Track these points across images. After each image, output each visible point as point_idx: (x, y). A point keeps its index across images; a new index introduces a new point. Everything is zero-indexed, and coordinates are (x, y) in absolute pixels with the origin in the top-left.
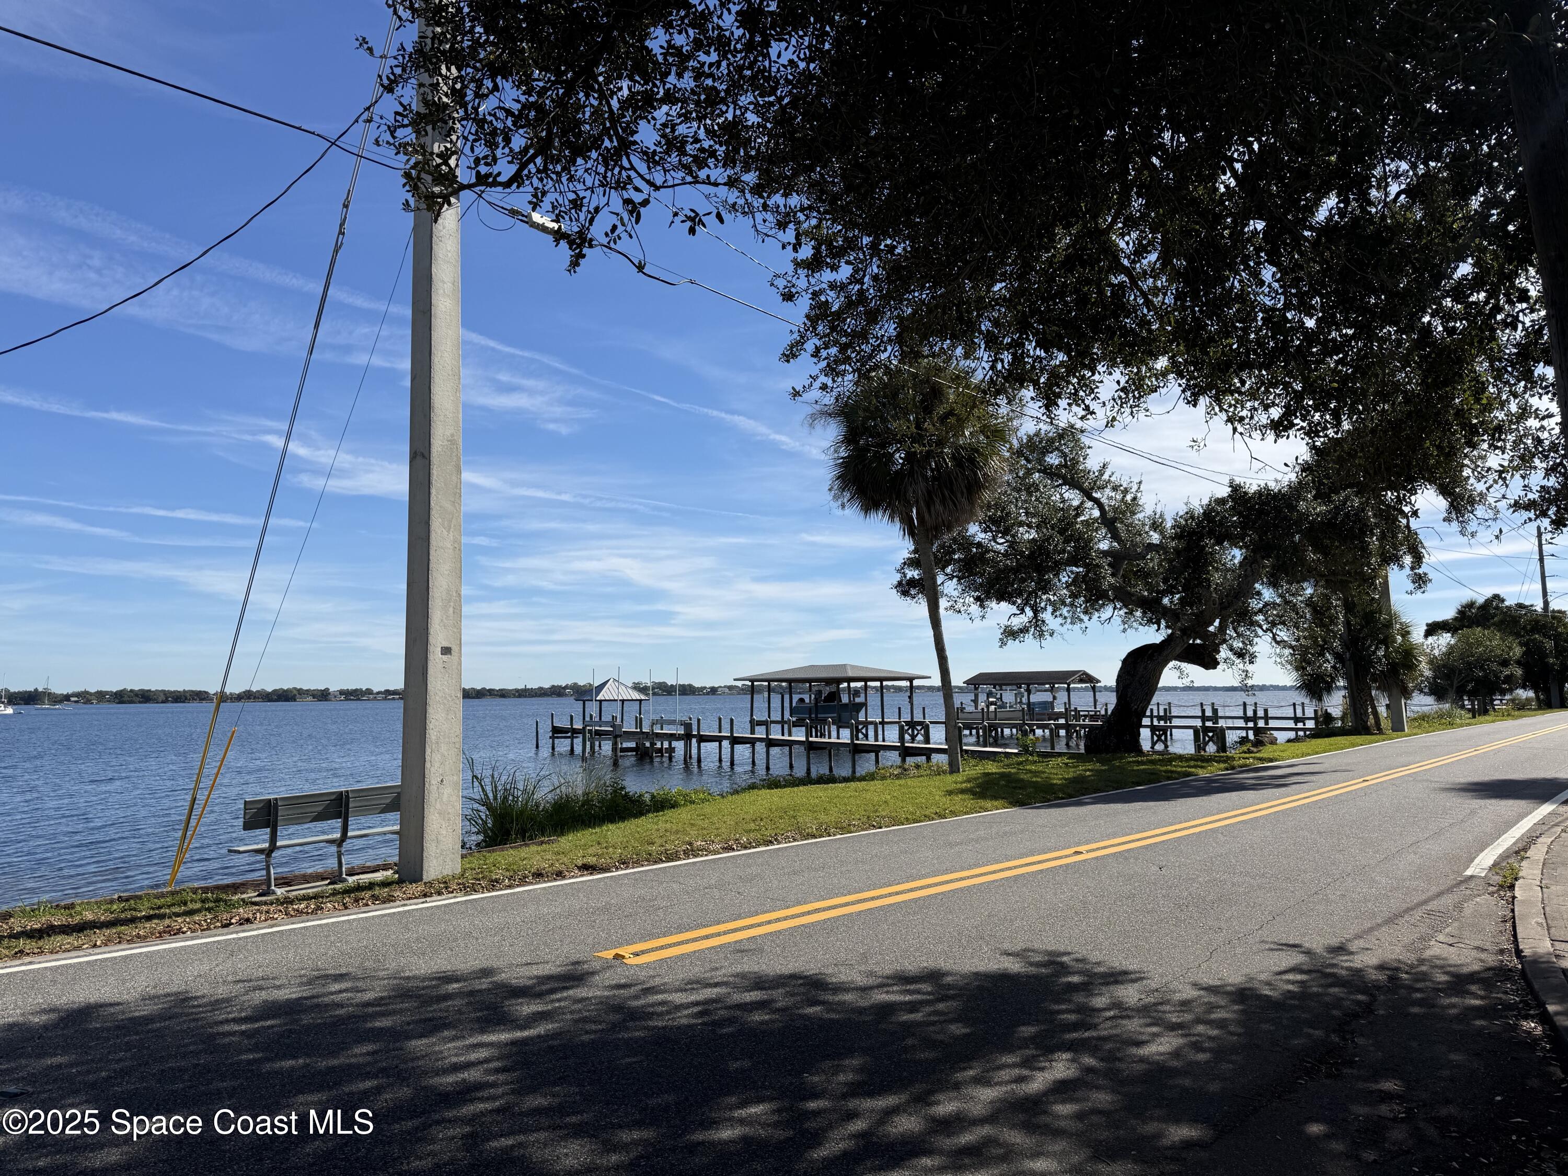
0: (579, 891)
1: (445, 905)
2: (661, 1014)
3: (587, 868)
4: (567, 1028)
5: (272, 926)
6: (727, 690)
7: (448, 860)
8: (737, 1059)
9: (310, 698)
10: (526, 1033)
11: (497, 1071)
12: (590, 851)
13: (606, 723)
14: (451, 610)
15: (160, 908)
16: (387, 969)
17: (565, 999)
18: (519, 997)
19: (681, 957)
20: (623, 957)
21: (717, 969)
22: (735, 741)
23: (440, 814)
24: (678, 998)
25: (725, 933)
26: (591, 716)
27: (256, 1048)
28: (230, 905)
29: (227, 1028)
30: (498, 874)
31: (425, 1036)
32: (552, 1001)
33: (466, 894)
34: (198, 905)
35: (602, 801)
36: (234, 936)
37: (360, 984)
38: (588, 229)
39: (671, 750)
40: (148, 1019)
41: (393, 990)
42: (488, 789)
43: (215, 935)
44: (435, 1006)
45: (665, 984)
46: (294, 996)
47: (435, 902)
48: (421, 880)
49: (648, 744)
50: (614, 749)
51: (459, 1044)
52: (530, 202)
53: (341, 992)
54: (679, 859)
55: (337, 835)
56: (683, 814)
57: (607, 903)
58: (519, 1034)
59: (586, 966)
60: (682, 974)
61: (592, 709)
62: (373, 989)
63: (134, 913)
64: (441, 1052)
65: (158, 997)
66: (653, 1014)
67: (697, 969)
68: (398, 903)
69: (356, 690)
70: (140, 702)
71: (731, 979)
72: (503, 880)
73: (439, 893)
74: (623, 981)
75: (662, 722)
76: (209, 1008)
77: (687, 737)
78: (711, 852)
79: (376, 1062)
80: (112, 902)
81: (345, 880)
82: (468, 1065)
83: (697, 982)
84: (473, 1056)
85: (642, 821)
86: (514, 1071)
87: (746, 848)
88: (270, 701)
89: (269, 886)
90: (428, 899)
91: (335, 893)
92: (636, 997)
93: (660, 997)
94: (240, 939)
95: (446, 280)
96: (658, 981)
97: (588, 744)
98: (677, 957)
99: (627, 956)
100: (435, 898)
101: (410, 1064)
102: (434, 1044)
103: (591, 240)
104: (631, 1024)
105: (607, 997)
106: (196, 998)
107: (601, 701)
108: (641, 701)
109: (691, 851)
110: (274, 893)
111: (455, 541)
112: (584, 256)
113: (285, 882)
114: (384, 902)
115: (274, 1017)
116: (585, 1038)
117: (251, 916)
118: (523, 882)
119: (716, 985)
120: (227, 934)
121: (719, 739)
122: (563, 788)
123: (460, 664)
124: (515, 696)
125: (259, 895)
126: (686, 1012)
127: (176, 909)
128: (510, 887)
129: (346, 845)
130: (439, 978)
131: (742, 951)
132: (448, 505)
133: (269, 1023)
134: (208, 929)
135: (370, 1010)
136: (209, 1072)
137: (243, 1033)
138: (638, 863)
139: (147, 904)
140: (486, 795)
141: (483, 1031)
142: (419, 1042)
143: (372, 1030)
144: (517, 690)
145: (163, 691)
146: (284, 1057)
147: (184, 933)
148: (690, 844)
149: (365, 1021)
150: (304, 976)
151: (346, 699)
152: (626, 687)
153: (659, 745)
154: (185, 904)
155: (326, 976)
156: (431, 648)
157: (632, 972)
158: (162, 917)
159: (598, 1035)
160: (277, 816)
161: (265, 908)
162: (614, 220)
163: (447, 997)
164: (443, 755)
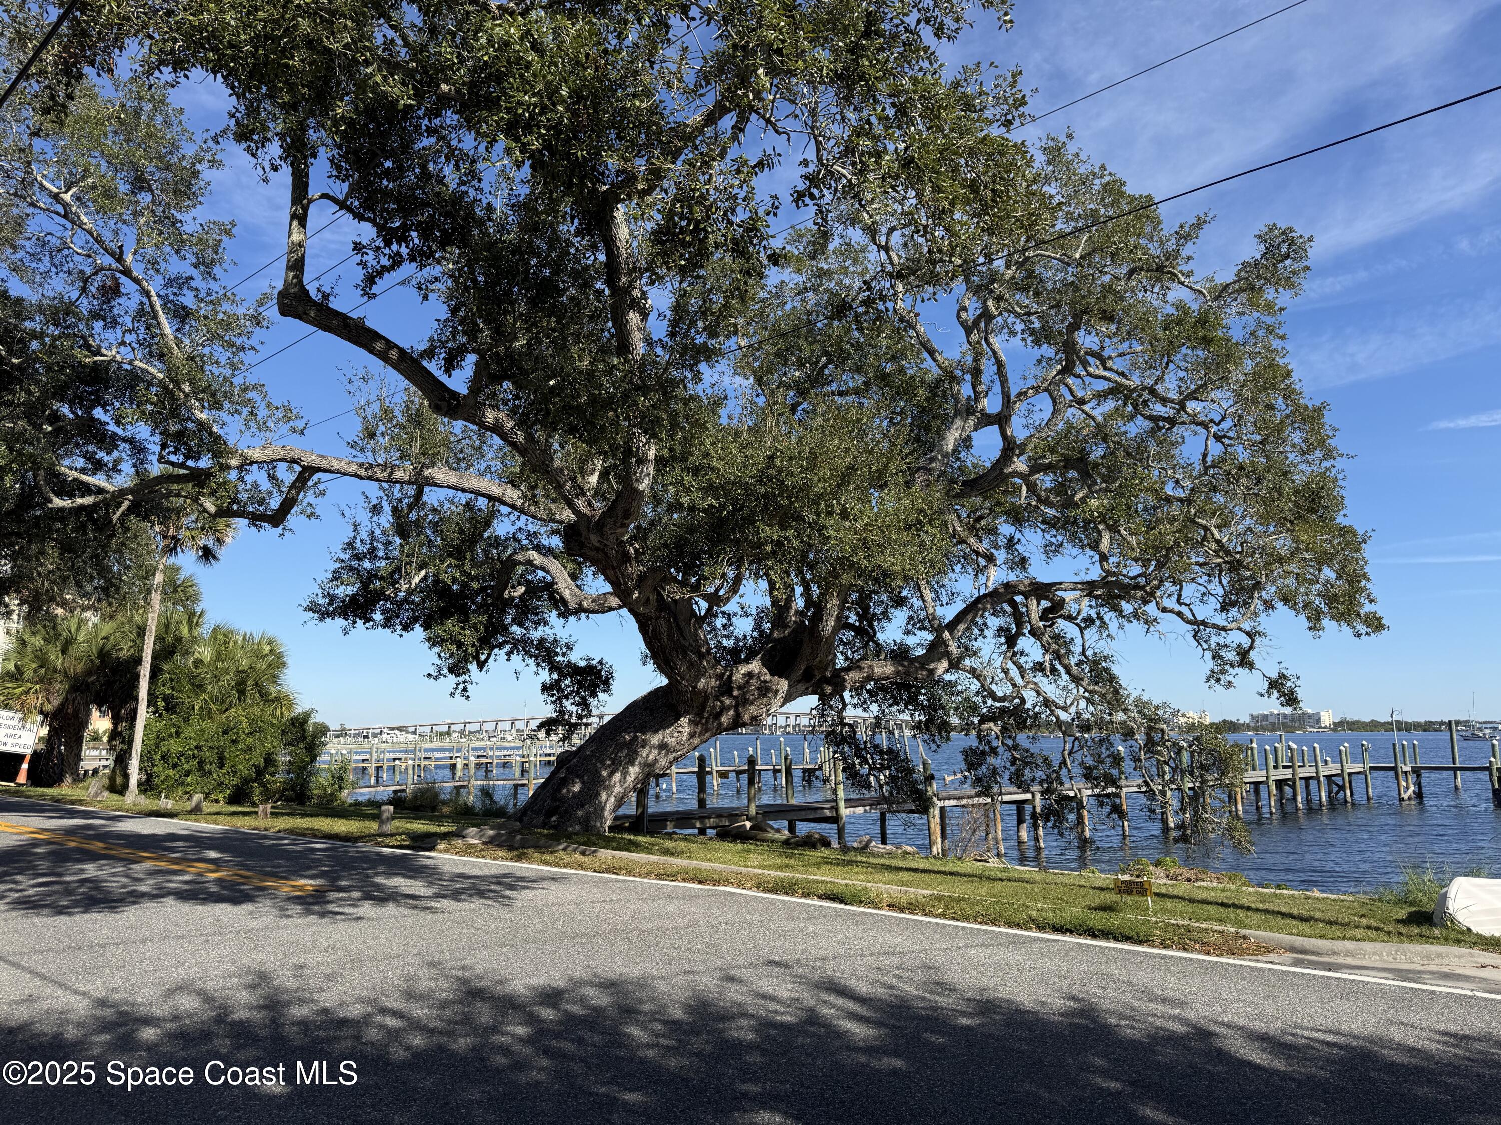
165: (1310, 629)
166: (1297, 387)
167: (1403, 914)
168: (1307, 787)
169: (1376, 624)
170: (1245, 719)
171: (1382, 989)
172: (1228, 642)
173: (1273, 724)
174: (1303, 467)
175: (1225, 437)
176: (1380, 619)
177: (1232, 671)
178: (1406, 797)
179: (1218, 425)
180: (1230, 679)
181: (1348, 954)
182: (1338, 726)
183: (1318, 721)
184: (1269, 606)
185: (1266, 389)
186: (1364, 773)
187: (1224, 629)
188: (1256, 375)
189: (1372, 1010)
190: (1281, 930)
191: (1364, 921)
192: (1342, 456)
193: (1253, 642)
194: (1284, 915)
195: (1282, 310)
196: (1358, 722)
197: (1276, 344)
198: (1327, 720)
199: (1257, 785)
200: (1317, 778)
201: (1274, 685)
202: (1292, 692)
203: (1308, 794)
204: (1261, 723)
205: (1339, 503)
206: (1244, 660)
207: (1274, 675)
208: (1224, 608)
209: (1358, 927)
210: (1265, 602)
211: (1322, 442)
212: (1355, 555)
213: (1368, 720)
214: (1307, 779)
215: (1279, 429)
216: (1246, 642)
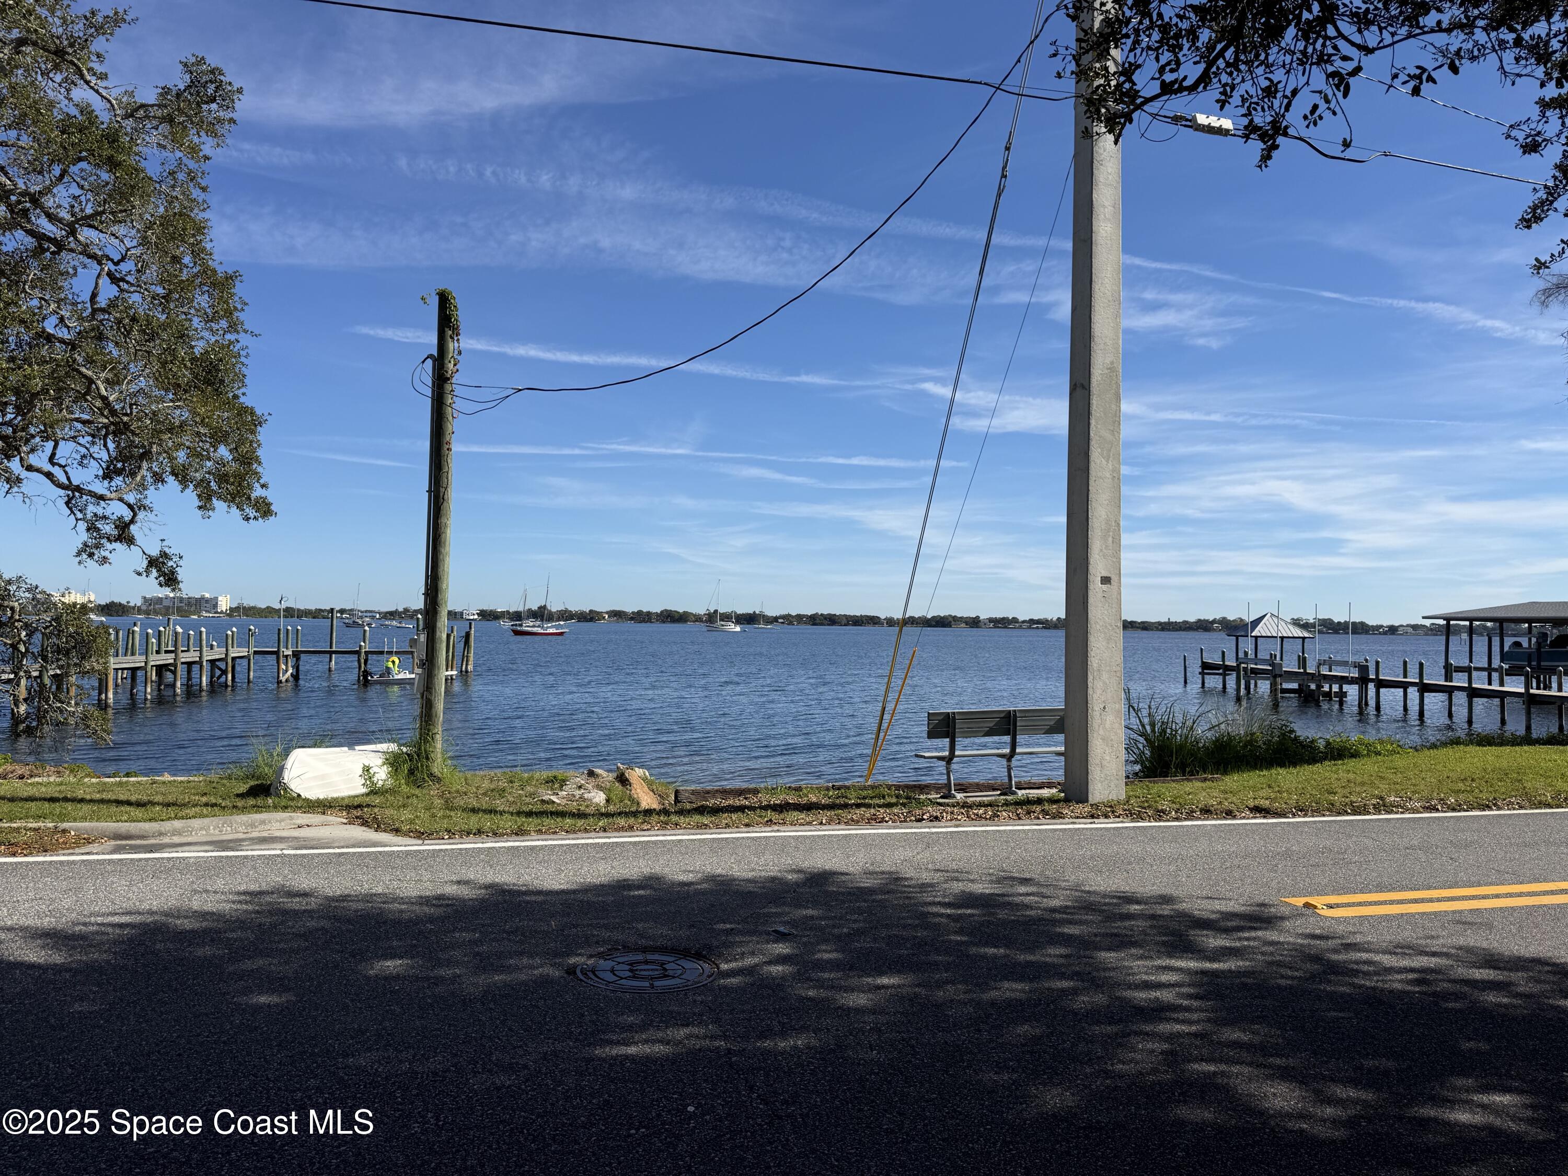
0: (1253, 832)
1: (1114, 828)
2: (1367, 974)
3: (1258, 810)
4: (1259, 969)
5: (957, 826)
6: (1410, 630)
7: (1112, 785)
8: (1470, 1039)
9: (963, 625)
10: (1215, 966)
11: (1190, 996)
12: (1261, 793)
13: (1264, 661)
14: (1110, 539)
15: (864, 798)
16: (1067, 881)
17: (1254, 939)
18: (1204, 929)
19: (1387, 918)
20: (1315, 907)
21: (1433, 937)
22: (1424, 688)
23: (1103, 739)
24: (1387, 960)
25: (1439, 900)
26: (1246, 653)
27: (960, 932)
28: (920, 803)
29: (935, 909)
30: (1164, 805)
31: (1114, 950)
32: (1240, 939)
33: (1133, 821)
34: (894, 800)
35: (1268, 743)
36: (927, 830)
37: (1044, 890)
38: (1283, 116)
39: (1342, 695)
40: (871, 891)
41: (1076, 901)
42: (1146, 721)
43: (912, 828)
44: (1119, 923)
45: (1369, 943)
46: (987, 891)
47: (1101, 824)
48: (1087, 801)
49: (1313, 686)
50: (1273, 690)
51: (1149, 963)
52: (1218, 101)
53: (1028, 894)
54: (1369, 813)
55: (1007, 751)
56: (1366, 767)
57: (1288, 849)
58: (1208, 965)
59: (1273, 910)
60: (1387, 937)
61: (1247, 646)
62: (1058, 897)
63: (847, 801)
64: (1131, 968)
65: (876, 873)
66: (1357, 971)
67: (1407, 934)
68: (1067, 820)
69: (1004, 619)
70: (829, 625)
71: (1453, 951)
72: (1170, 812)
73: (1106, 817)
74: (1318, 932)
75: (1331, 664)
76: (918, 890)
77: (1363, 681)
78: (1407, 810)
79: (1070, 965)
80: (828, 789)
81: (1014, 793)
82: (1159, 986)
83: (1409, 947)
84: (1164, 978)
85: (1317, 767)
86: (1208, 1000)
87: (1454, 810)
88: (930, 626)
89: (950, 790)
90: (1096, 820)
91: (1007, 804)
92: (1336, 951)
93: (1365, 956)
94: (933, 833)
95: (1106, 204)
96: (1359, 939)
97: (1243, 682)
98: (1381, 917)
99: (1319, 906)
100: (1102, 820)
101: (1103, 974)
102: (1123, 959)
103: (1286, 127)
104: (1332, 977)
105: (1302, 945)
106: (906, 879)
107: (1256, 637)
108: (1304, 638)
109: (1383, 806)
110: (954, 797)
111: (1113, 471)
112: (1277, 147)
113: (962, 788)
114: (1054, 818)
115: (972, 907)
116: (1283, 982)
117: (938, 814)
118: (1190, 816)
119: (1434, 954)
120: (921, 828)
121: (1404, 686)
122: (1223, 726)
123: (1120, 594)
124: (1157, 629)
125: (942, 797)
126: (1399, 977)
127: (878, 801)
128: (1177, 819)
129: (1014, 762)
130: (1119, 898)
131: (1465, 923)
132: (1108, 436)
133: (969, 911)
134: (905, 821)
135: (1058, 916)
136: (926, 944)
137: (949, 916)
138: (1318, 812)
139: (854, 794)
140: (1143, 726)
141: (1171, 956)
142: (1108, 955)
143: (1062, 935)
144: (1160, 623)
145: (845, 615)
146: (986, 944)
147: (887, 822)
148: (1381, 798)
149: (1054, 925)
150: (992, 874)
151: (995, 627)
152: (1286, 622)
153: (1326, 688)
154: (884, 797)
155: (1013, 879)
156: (1091, 578)
157: (1328, 924)
158: (868, 806)
159: (1295, 982)
160: (955, 728)
161: (949, 809)
162: (1317, 99)
163: (1129, 916)
164: (1105, 683)
165: (200, 508)
166: (208, 246)
167: (243, 788)
168: (189, 672)
169: (264, 509)
170: (137, 601)
171: (198, 862)
172: (108, 513)
173: (167, 608)
174: (206, 334)
175: (123, 280)
176: (269, 504)
177: (109, 546)
178: (283, 679)
179: (116, 264)
180: (106, 554)
181: (178, 832)
182: (233, 611)
183: (215, 606)
184: (158, 478)
185: (173, 238)
186: (247, 658)
187: (102, 498)
188: (165, 221)
189: (181, 883)
190: (109, 818)
191: (204, 799)
192: (246, 331)
193: (135, 515)
194: (118, 802)
195: (207, 158)
196: (254, 608)
197: (196, 193)
198: (224, 604)
199: (134, 670)
200: (200, 663)
201: (153, 563)
202: (173, 572)
203: (189, 678)
204: (152, 606)
205: (241, 379)
206: (124, 534)
207: (155, 552)
208: (108, 475)
209: (195, 806)
210: (155, 474)
211: (229, 313)
212: (251, 437)
213: (264, 606)
214: (189, 664)
215: (185, 286)
216: (127, 514)
